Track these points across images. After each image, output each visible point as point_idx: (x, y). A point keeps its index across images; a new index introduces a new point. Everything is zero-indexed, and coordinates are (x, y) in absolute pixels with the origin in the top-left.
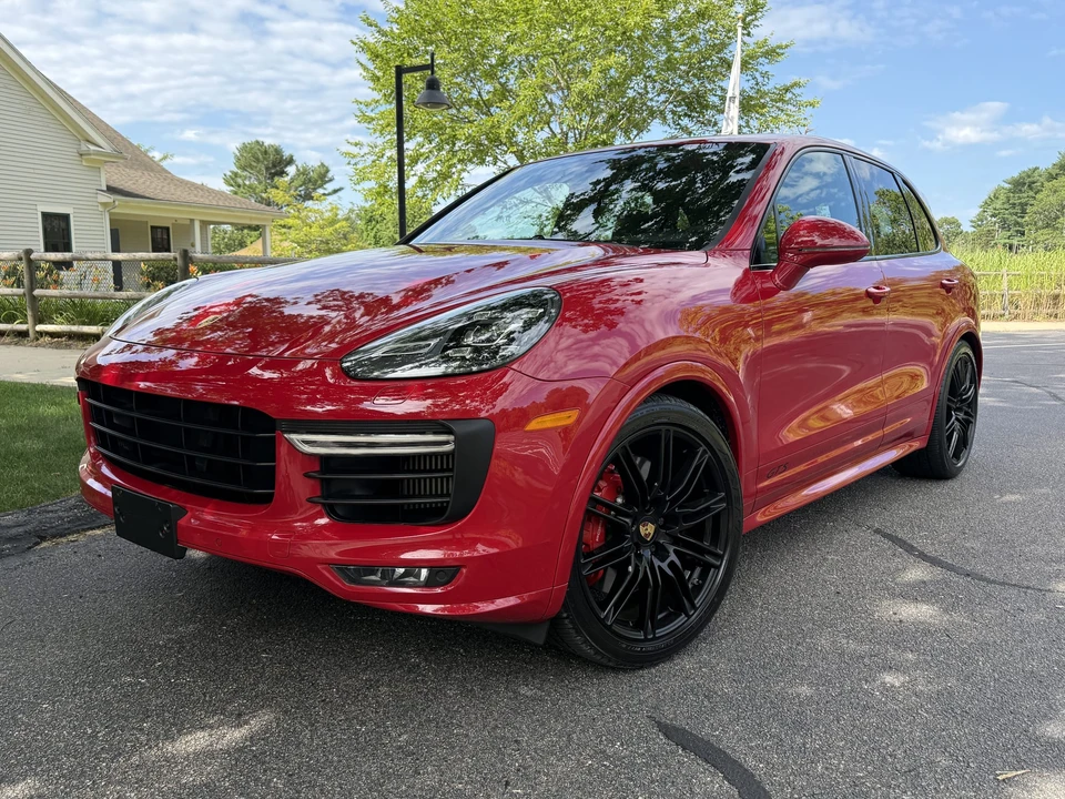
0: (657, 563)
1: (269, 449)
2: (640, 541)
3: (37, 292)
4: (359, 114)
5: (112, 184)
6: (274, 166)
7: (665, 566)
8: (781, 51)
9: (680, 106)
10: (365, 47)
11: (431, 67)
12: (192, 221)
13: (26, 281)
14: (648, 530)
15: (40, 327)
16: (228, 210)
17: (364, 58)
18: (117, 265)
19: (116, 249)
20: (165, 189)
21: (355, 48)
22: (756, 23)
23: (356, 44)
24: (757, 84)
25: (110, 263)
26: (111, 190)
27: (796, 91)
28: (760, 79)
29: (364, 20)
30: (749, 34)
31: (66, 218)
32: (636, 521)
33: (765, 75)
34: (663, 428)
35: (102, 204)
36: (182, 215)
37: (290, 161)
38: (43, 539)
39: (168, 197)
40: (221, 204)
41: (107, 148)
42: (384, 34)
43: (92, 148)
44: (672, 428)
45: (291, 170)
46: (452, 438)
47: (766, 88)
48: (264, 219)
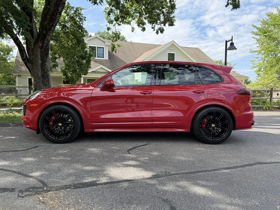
11: (232, 40)
32: (58, 123)
48: (242, 79)
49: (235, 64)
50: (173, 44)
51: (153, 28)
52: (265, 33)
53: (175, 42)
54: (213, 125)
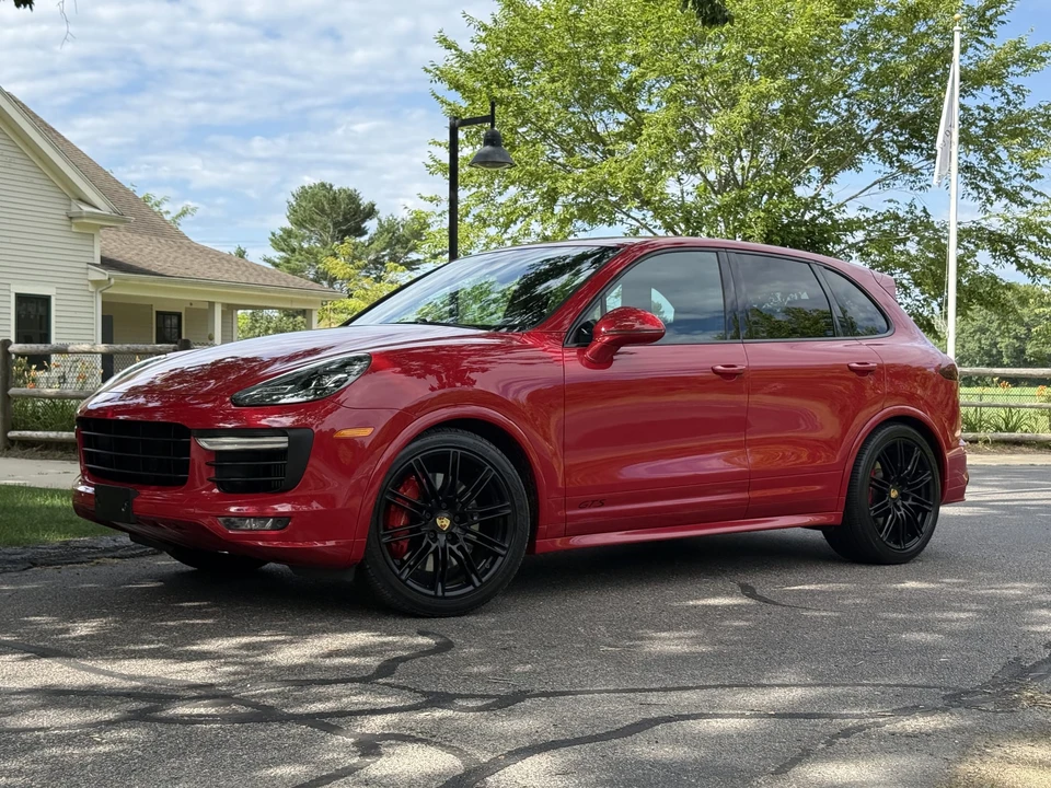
0: (449, 545)
1: (186, 449)
3: (13, 390)
4: (431, 163)
5: (107, 254)
6: (346, 220)
7: (454, 548)
8: (1044, 55)
9: (901, 135)
10: (441, 75)
11: (491, 118)
12: (212, 304)
15: (12, 434)
16: (262, 291)
17: (442, 88)
18: (107, 359)
19: (107, 338)
20: (179, 262)
21: (429, 76)
23: (430, 72)
24: (1009, 103)
25: (99, 356)
26: (107, 263)
28: (1012, 97)
29: (441, 42)
30: (990, 34)
31: (46, 300)
32: (433, 514)
33: (1018, 90)
34: (452, 450)
35: (96, 283)
36: (199, 297)
37: (371, 212)
38: (35, 565)
39: (181, 272)
40: (252, 281)
41: (104, 207)
42: (468, 59)
43: (86, 209)
44: (459, 451)
45: (371, 226)
46: (286, 439)
47: (1025, 107)
48: (310, 302)
54: (894, 494)
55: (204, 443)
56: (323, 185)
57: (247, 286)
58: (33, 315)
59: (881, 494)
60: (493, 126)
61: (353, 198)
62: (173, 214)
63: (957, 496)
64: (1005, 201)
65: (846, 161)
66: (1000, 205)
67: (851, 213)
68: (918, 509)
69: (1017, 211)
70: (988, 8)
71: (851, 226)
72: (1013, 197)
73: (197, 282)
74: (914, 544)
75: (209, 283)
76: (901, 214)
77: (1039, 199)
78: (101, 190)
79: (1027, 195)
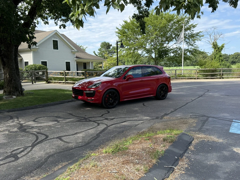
1: (83, 92)
2: (110, 100)
3: (66, 77)
6: (108, 47)
7: (112, 102)
10: (117, 32)
11: (121, 42)
12: (90, 62)
13: (64, 75)
14: (111, 99)
15: (66, 82)
16: (96, 60)
17: (117, 34)
18: (78, 73)
19: (77, 70)
20: (85, 56)
22: (190, 21)
24: (191, 32)
25: (76, 73)
26: (77, 57)
27: (200, 33)
30: (189, 23)
31: (69, 62)
32: (110, 98)
33: (193, 30)
35: (75, 60)
36: (88, 61)
37: (111, 45)
39: (86, 58)
41: (76, 50)
42: (120, 30)
43: (74, 51)
44: (112, 92)
45: (111, 47)
46: (93, 91)
47: (194, 33)
48: (102, 61)
49: (86, 48)
50: (56, 33)
51: (55, 23)
52: (124, 33)
53: (57, 31)
54: (162, 92)
55: (85, 92)
56: (105, 42)
57: (94, 59)
58: (68, 65)
59: (160, 92)
60: (122, 42)
61: (109, 44)
62: (85, 48)
63: (171, 91)
64: (191, 46)
65: (171, 40)
66: (190, 47)
67: (171, 48)
68: (165, 94)
69: (193, 47)
70: (188, 20)
71: (171, 49)
72: (192, 45)
73: (88, 59)
74: (165, 97)
75: (89, 59)
76: (178, 47)
77: (195, 45)
78: (76, 48)
79: (194, 45)
